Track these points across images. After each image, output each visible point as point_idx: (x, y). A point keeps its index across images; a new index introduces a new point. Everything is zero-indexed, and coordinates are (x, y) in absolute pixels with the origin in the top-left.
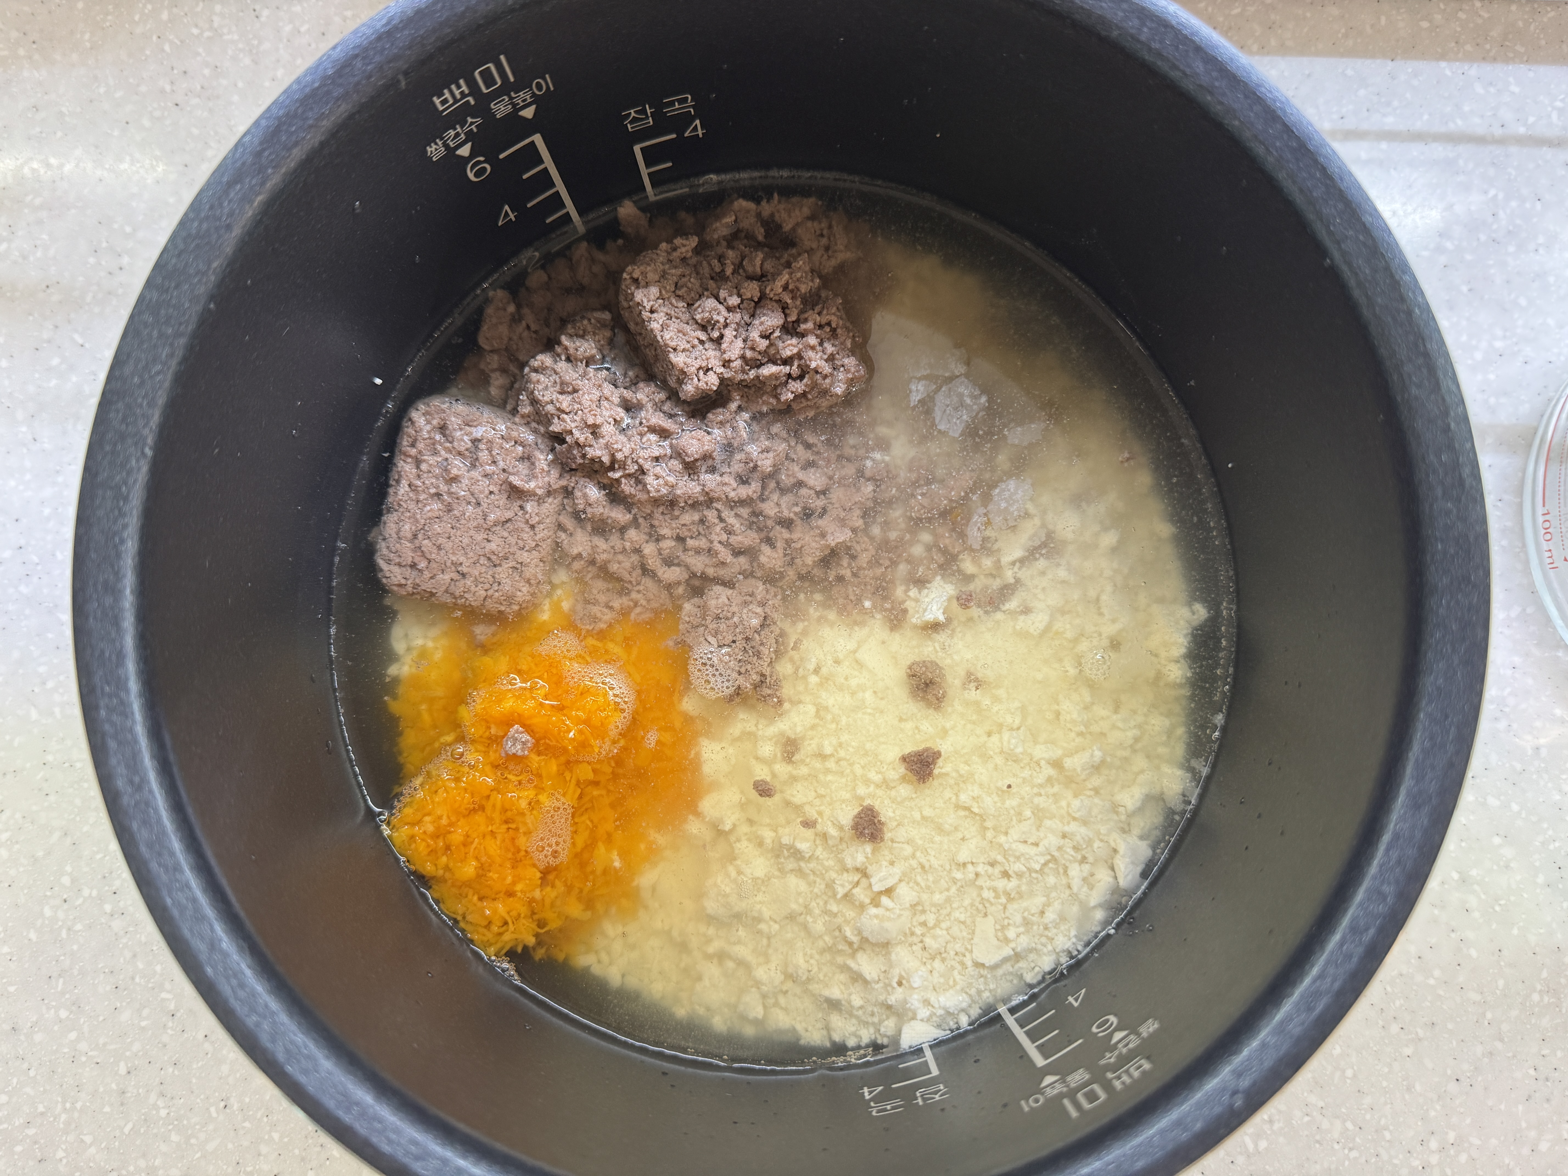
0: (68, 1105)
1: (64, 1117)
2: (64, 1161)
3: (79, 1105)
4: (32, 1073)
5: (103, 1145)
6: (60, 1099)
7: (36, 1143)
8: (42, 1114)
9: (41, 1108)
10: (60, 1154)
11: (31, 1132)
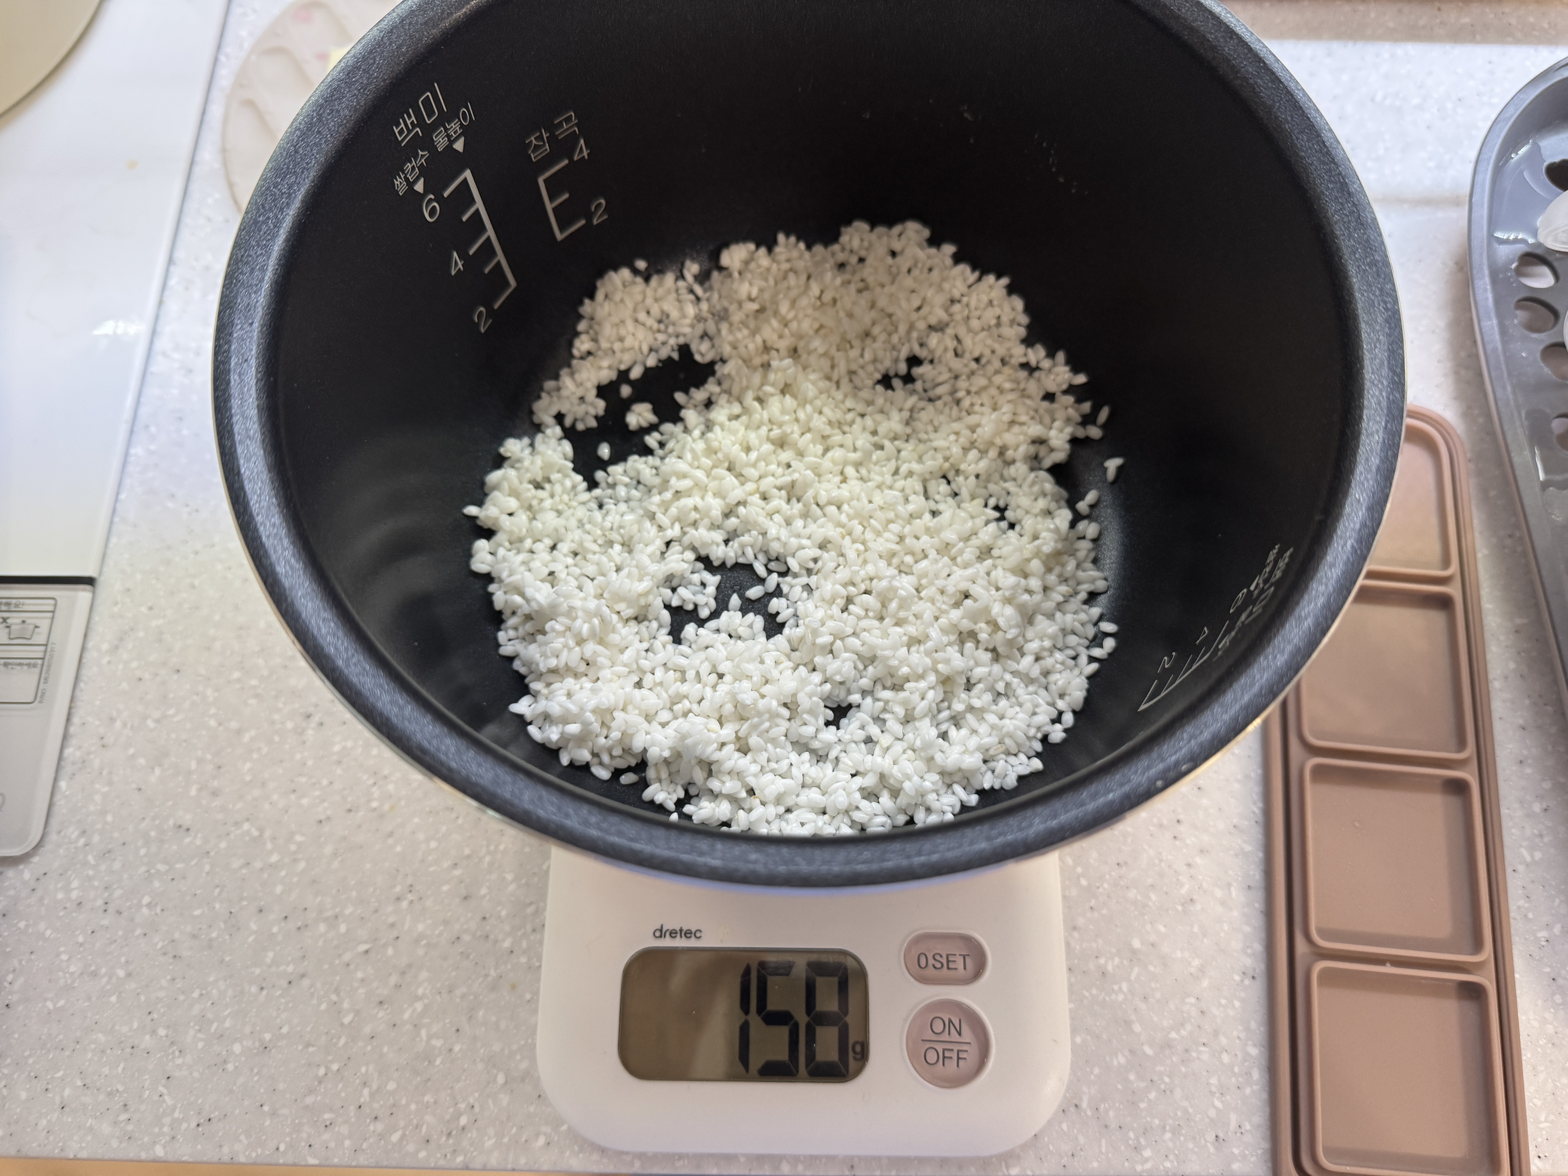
0: (492, 848)
1: (487, 859)
2: (488, 897)
3: (502, 847)
4: (460, 821)
5: (523, 882)
6: (485, 843)
7: (462, 882)
8: (468, 857)
9: (467, 851)
10: (484, 891)
11: (457, 872)
